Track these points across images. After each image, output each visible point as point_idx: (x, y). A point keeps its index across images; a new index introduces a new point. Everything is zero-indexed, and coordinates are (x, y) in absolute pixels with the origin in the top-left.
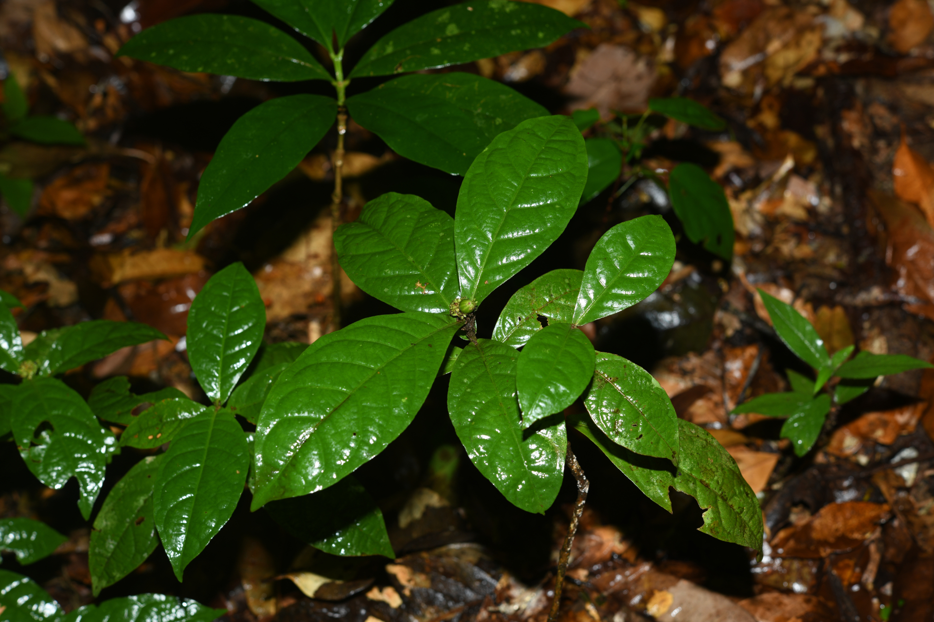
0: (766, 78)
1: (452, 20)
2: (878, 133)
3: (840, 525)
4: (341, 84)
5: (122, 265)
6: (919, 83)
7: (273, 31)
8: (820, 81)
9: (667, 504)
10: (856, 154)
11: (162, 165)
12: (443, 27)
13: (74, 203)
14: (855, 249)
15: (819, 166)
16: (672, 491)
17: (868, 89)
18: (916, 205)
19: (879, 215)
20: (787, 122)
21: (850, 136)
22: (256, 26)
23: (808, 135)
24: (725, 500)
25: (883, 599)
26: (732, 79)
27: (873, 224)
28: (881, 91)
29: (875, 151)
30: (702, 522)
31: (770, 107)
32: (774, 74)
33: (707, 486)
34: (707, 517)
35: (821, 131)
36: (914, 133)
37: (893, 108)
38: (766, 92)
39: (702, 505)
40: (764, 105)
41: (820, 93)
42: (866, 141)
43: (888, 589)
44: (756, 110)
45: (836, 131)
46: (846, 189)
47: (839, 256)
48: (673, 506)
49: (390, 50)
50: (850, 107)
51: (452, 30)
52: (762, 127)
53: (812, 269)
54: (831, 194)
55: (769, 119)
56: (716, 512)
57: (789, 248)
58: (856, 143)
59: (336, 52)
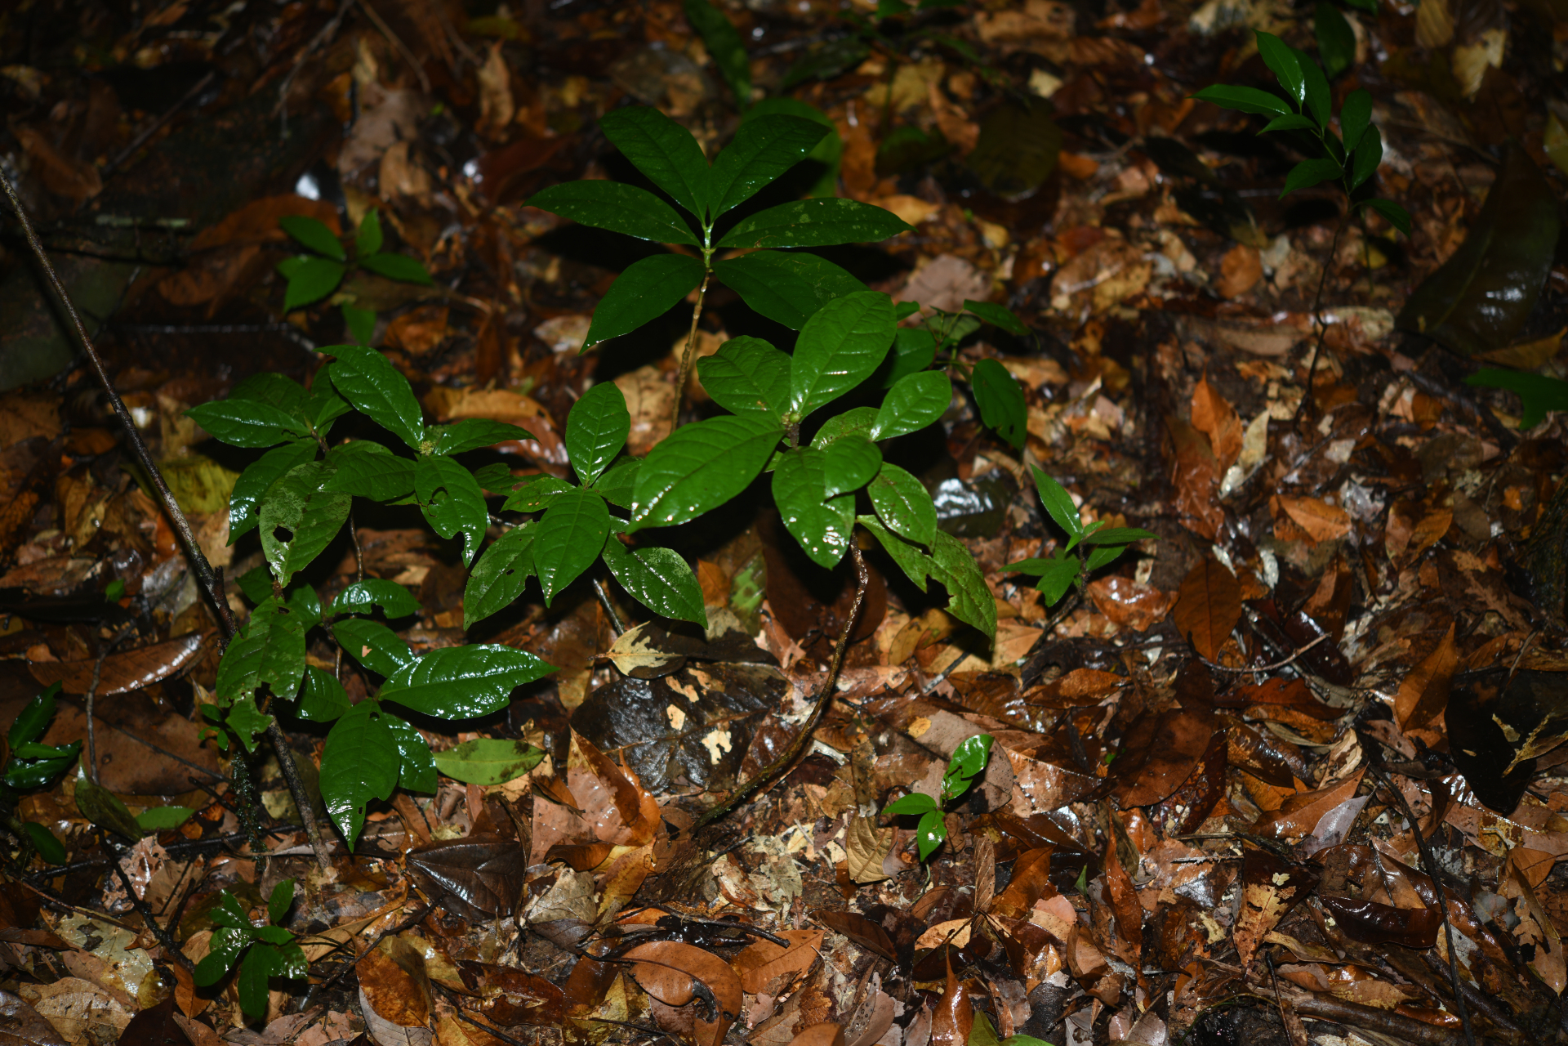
0: (1093, 306)
1: (805, 211)
2: (1188, 368)
3: (1085, 687)
4: (708, 252)
5: (460, 402)
6: (1236, 328)
7: (658, 201)
8: (1144, 314)
9: (923, 586)
10: (1164, 384)
11: (497, 316)
12: (798, 215)
13: (417, 339)
14: (1147, 469)
15: (1130, 392)
17: (1186, 328)
18: (1206, 436)
19: (1171, 439)
20: (1107, 349)
21: (1161, 367)
22: (644, 195)
23: (1124, 363)
25: (1110, 748)
26: (1061, 302)
27: (1164, 448)
28: (1199, 332)
29: (1182, 384)
30: (948, 603)
31: (1094, 333)
32: (1102, 302)
33: (956, 581)
34: (953, 601)
35: (1137, 361)
36: (1221, 373)
37: (1208, 348)
38: (1091, 318)
40: (1088, 330)
41: (1143, 325)
42: (1175, 374)
43: (1117, 742)
44: (1080, 333)
45: (1151, 362)
46: (1149, 414)
47: (1133, 476)
48: (928, 587)
49: (752, 228)
50: (1166, 342)
51: (805, 219)
52: (1083, 349)
53: (1106, 483)
54: (1136, 419)
55: (1091, 344)
56: (960, 601)
57: (1086, 461)
58: (1165, 375)
59: (708, 225)
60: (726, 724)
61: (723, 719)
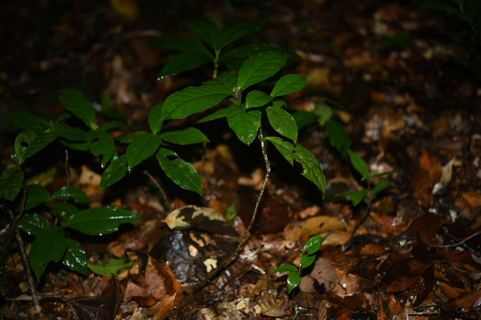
3: (372, 252)
8: (401, 137)
9: (292, 163)
16: (294, 161)
17: (420, 142)
21: (409, 153)
24: (313, 171)
25: (382, 275)
26: (370, 133)
27: (409, 177)
28: (425, 144)
29: (417, 158)
30: (303, 172)
31: (382, 145)
32: (385, 134)
33: (307, 165)
34: (305, 171)
39: (304, 167)
40: (380, 144)
41: (402, 141)
42: (414, 156)
43: (385, 272)
44: (377, 145)
45: (404, 152)
48: (294, 164)
49: (235, 52)
50: (411, 145)
51: (257, 49)
56: (309, 172)
58: (411, 155)
59: (218, 50)
60: (215, 257)
61: (214, 255)
